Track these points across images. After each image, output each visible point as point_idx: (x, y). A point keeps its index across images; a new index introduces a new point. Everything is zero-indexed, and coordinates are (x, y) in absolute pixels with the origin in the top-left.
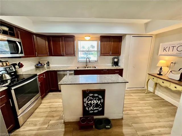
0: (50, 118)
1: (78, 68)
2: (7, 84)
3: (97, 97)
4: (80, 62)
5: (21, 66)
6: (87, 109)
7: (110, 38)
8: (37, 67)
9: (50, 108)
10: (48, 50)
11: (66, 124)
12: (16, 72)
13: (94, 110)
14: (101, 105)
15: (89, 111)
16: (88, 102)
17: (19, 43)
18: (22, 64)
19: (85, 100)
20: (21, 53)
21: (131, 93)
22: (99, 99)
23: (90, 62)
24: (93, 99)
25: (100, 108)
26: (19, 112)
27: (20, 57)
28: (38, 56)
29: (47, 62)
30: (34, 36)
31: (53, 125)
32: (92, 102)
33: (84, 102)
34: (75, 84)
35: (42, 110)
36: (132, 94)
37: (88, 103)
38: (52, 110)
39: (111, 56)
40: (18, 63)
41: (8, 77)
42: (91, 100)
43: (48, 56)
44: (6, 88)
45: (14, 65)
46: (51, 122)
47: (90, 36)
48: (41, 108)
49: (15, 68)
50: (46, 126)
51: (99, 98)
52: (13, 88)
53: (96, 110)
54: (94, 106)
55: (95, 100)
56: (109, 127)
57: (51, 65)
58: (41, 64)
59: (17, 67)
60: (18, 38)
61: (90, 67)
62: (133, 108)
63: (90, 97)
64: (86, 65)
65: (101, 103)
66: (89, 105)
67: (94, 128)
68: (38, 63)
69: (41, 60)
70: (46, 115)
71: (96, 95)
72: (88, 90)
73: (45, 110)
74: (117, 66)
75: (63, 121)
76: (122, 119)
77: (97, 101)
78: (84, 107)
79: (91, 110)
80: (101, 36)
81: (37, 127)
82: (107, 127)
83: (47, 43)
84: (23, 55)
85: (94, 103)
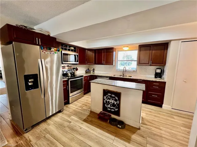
0: (84, 106)
1: (114, 75)
2: (68, 78)
3: (114, 97)
4: (118, 70)
5: (77, 70)
6: (106, 105)
7: (150, 47)
8: (86, 72)
9: (87, 100)
10: (94, 60)
11: (91, 112)
12: (74, 73)
13: (111, 109)
14: (117, 106)
15: (108, 108)
16: (107, 99)
17: (77, 56)
18: (77, 68)
19: (105, 97)
20: (77, 62)
21: (175, 115)
22: (116, 100)
23: (126, 71)
24: (111, 99)
25: (116, 108)
26: (71, 95)
27: (76, 64)
28: (87, 64)
29: (93, 69)
30: (87, 50)
31: (84, 110)
32: (110, 101)
33: (104, 99)
34: (98, 83)
35: (82, 100)
36: (175, 117)
37: (106, 101)
38: (87, 102)
39: (150, 65)
40: (76, 67)
41: (70, 75)
42: (109, 99)
43: (93, 64)
44: (67, 79)
45: (74, 69)
46: (84, 108)
47: (128, 47)
48: (82, 99)
49: (74, 71)
50: (81, 109)
51: (115, 98)
52: (70, 80)
53: (112, 109)
54: (111, 104)
55: (113, 99)
56: (120, 127)
57: (95, 72)
58: (89, 70)
59: (75, 70)
60: (77, 53)
61: (126, 76)
62: (161, 128)
63: (109, 96)
64: (123, 74)
65: (117, 104)
66: (107, 103)
67: (108, 122)
68: (88, 69)
69: (90, 67)
70: (83, 103)
71: (113, 96)
72: (107, 90)
73: (83, 101)
74: (160, 78)
75: (90, 110)
76: (139, 129)
77: (114, 102)
78: (104, 104)
79: (109, 108)
80: (139, 46)
81: (76, 107)
82: (118, 126)
83: (94, 54)
84: (78, 63)
85: (111, 103)
